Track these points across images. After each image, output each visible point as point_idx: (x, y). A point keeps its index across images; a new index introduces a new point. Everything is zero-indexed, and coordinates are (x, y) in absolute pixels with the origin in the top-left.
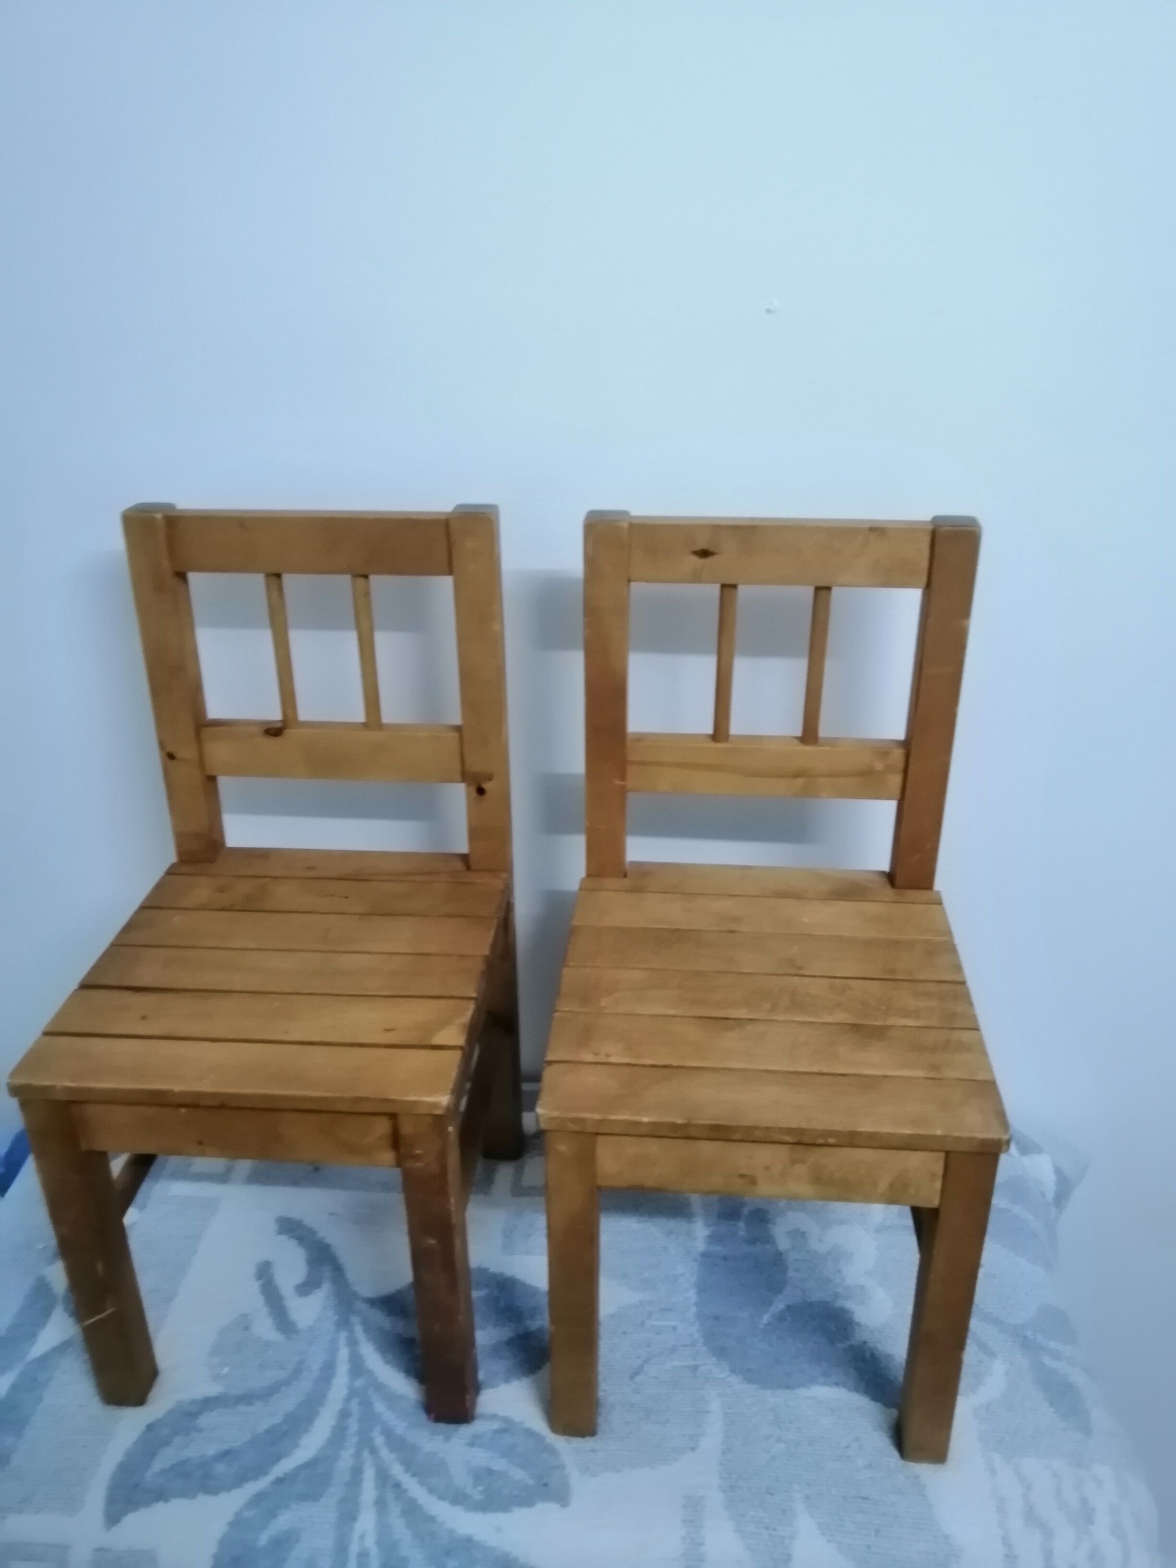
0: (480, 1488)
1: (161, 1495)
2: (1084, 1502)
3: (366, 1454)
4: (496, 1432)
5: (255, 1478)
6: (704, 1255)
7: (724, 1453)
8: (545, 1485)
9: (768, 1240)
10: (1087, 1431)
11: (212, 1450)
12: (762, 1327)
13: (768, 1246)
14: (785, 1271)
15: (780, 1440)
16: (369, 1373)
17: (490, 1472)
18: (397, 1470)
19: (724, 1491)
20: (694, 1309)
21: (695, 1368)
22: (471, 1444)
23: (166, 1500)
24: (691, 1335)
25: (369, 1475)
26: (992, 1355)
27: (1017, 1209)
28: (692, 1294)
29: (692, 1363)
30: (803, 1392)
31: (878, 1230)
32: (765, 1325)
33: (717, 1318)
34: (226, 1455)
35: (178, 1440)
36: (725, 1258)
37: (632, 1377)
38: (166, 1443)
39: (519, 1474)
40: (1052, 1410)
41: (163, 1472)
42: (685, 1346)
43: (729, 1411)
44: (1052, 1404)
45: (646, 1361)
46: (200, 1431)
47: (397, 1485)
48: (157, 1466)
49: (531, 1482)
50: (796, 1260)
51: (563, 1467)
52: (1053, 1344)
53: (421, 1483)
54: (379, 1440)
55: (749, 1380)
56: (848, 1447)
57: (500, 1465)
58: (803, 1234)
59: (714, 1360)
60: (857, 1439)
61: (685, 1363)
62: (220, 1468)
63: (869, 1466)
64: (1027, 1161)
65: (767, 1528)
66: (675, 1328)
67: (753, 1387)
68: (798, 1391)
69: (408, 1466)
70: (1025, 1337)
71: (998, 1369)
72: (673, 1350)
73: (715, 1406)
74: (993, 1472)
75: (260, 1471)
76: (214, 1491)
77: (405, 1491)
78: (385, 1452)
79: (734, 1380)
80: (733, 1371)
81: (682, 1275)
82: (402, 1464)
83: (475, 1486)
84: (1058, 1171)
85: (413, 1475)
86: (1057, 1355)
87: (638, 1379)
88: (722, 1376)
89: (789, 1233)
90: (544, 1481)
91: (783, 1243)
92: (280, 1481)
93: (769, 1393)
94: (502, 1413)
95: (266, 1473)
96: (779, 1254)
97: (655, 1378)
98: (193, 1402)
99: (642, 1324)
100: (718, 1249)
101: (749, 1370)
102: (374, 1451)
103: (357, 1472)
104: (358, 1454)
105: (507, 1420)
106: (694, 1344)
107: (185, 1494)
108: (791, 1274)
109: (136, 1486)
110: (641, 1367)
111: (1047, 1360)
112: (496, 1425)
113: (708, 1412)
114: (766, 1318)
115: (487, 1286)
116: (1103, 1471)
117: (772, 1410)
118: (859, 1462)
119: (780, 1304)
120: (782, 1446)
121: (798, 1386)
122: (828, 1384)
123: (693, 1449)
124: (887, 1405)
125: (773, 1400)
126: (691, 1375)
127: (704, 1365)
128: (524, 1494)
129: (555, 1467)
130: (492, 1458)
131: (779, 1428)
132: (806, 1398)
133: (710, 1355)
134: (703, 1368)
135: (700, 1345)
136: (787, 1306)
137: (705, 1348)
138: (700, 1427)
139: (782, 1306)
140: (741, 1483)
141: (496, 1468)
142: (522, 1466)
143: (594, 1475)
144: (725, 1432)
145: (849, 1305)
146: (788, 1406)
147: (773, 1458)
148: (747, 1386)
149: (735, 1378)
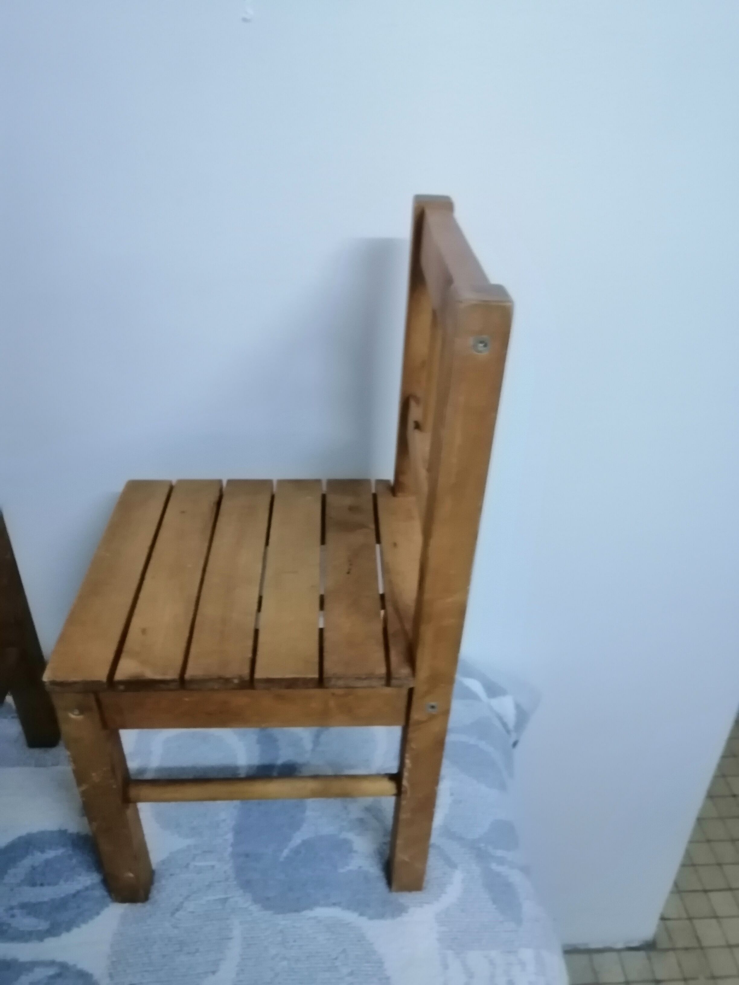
4: (51, 977)
7: (238, 974)
10: (519, 921)
12: (282, 860)
14: (304, 812)
15: (284, 958)
20: (230, 849)
21: (225, 900)
24: (225, 872)
26: (453, 866)
27: (483, 745)
28: (230, 837)
29: (223, 896)
30: (308, 913)
32: (284, 858)
33: (247, 855)
37: (173, 914)
40: (494, 906)
42: (219, 882)
43: (247, 936)
44: (494, 901)
45: (187, 898)
52: (499, 853)
55: (266, 908)
56: (336, 959)
59: (241, 892)
60: (344, 951)
61: (218, 897)
63: (351, 974)
64: (494, 702)
66: (213, 867)
67: (269, 913)
68: (304, 913)
70: (479, 849)
71: (458, 876)
72: (209, 886)
73: (237, 932)
74: (446, 967)
79: (254, 908)
80: (255, 901)
81: (224, 820)
84: (518, 706)
86: (501, 861)
87: (177, 915)
88: (246, 905)
93: (280, 917)
94: (60, 958)
97: (193, 912)
99: (187, 866)
101: (268, 899)
105: (63, 965)
106: (227, 879)
108: (308, 812)
110: (182, 903)
111: (494, 866)
112: (52, 971)
113: (231, 938)
114: (286, 852)
115: (64, 846)
116: (527, 954)
117: (281, 931)
118: (345, 970)
119: (297, 839)
120: (285, 963)
121: (304, 909)
122: (327, 905)
123: (214, 973)
124: (371, 918)
125: (283, 923)
126: (221, 907)
127: (233, 897)
131: (285, 947)
132: (309, 918)
133: (238, 888)
134: (231, 900)
135: (232, 880)
136: (303, 841)
137: (235, 882)
138: (222, 953)
139: (299, 841)
144: (242, 955)
145: (350, 836)
146: (295, 927)
147: (277, 975)
148: (264, 913)
149: (256, 906)
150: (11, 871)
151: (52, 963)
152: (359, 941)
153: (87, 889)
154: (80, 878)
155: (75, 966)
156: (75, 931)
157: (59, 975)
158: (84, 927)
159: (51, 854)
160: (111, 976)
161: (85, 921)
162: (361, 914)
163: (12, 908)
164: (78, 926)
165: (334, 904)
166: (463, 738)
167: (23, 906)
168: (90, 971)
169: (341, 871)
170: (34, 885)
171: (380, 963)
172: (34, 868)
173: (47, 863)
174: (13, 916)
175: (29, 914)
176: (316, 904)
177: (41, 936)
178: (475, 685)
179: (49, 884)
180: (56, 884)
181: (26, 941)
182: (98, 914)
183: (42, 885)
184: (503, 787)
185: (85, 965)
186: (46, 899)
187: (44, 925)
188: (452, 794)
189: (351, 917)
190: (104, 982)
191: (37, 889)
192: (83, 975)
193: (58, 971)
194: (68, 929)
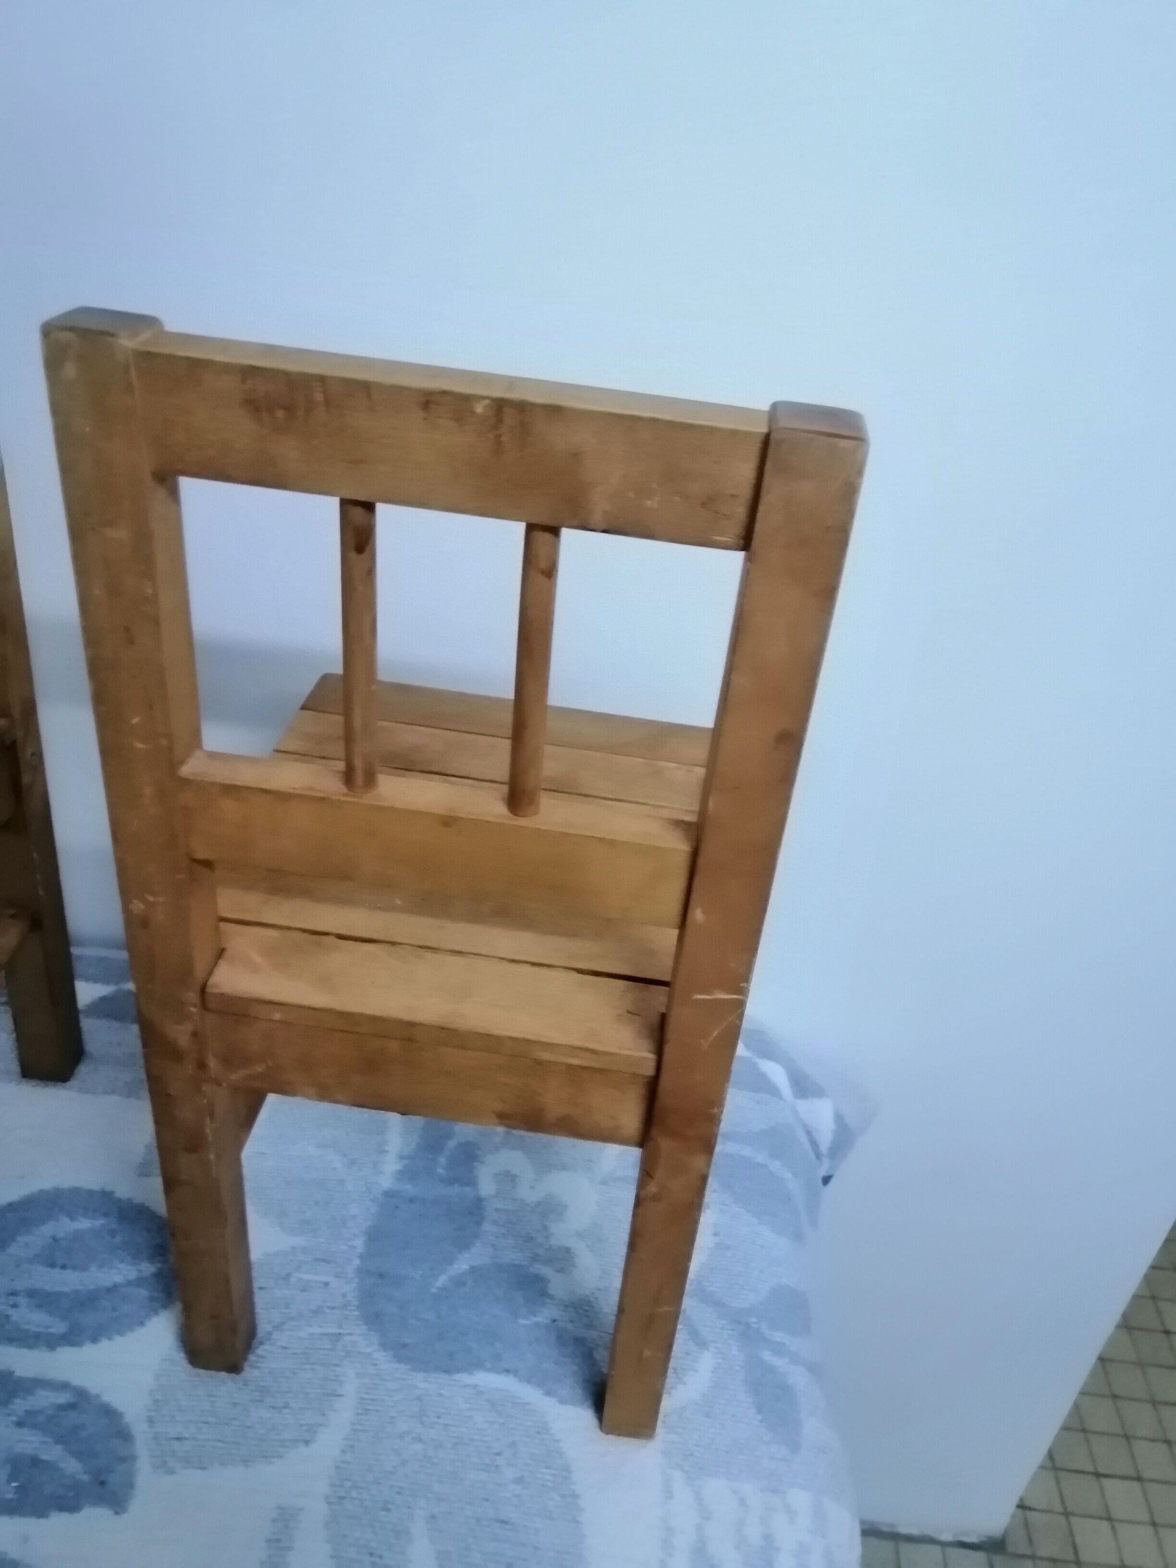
0: (14, 1484)
2: (768, 1538)
4: (61, 1408)
6: (389, 1194)
7: (343, 1451)
8: (103, 1483)
9: (472, 1182)
10: (794, 1446)
12: (434, 1290)
13: (468, 1189)
14: (479, 1224)
15: (419, 1440)
17: (35, 1462)
19: (329, 1503)
20: (357, 1262)
21: (338, 1337)
22: (20, 1424)
24: (344, 1295)
26: (702, 1344)
27: (775, 1166)
28: (359, 1243)
29: (335, 1330)
30: (464, 1378)
31: (603, 1182)
32: (438, 1288)
33: (381, 1276)
36: (412, 1200)
39: (72, 1466)
40: (759, 1417)
42: (332, 1308)
43: (366, 1396)
44: (760, 1411)
45: (281, 1325)
49: (86, 1477)
50: (497, 1210)
51: (130, 1459)
52: (778, 1336)
55: (399, 1359)
56: (499, 1454)
57: (52, 1453)
58: (515, 1176)
59: (363, 1328)
60: (513, 1444)
61: (326, 1330)
63: (519, 1481)
64: (803, 1106)
65: (371, 1554)
66: (326, 1284)
67: (403, 1367)
68: (457, 1377)
70: (748, 1325)
71: (707, 1361)
72: (317, 1312)
73: (350, 1388)
74: (669, 1494)
79: (382, 1357)
80: (384, 1346)
81: (354, 1217)
83: (9, 1482)
84: (839, 1119)
86: (779, 1349)
87: (260, 1350)
88: (369, 1350)
89: (497, 1175)
90: (101, 1479)
91: (487, 1188)
93: (420, 1376)
94: (75, 1382)
96: (479, 1201)
97: (285, 1348)
99: (287, 1278)
100: (409, 1188)
101: (404, 1346)
105: (79, 1392)
106: (345, 1306)
108: (486, 1226)
110: (272, 1331)
111: (767, 1356)
112: (63, 1398)
113: (340, 1396)
114: (442, 1281)
115: (106, 1215)
116: (800, 1499)
117: (419, 1399)
118: (509, 1474)
119: (463, 1264)
120: (418, 1447)
121: (459, 1370)
122: (494, 1370)
123: (307, 1442)
124: (562, 1402)
125: (424, 1385)
126: (329, 1347)
127: (350, 1334)
128: (71, 1494)
129: (123, 1459)
130: (44, 1442)
131: (422, 1423)
132: (465, 1386)
133: (360, 1322)
134: (347, 1338)
135: (352, 1308)
136: (472, 1267)
137: (356, 1313)
138: (324, 1415)
139: (465, 1267)
140: (354, 1494)
141: (44, 1457)
142: (79, 1456)
143: (171, 1472)
144: (353, 1424)
145: (546, 1271)
146: (441, 1395)
147: (404, 1463)
148: (396, 1365)
149: (384, 1354)
150: (22, 1239)
151: (64, 1386)
152: (538, 1433)
153: (128, 1284)
154: (121, 1266)
155: (98, 1396)
156: (104, 1344)
157: (72, 1406)
158: (118, 1340)
159: (84, 1224)
160: (151, 1421)
161: (121, 1333)
162: (548, 1393)
163: (14, 1294)
164: (110, 1338)
165: (507, 1371)
166: (747, 1151)
167: (32, 1294)
168: (120, 1408)
169: (523, 1321)
170: (52, 1265)
171: (566, 1473)
172: (55, 1239)
173: (77, 1236)
174: (15, 1306)
175: (39, 1306)
176: (478, 1365)
177: (52, 1342)
178: (776, 1073)
179: (74, 1268)
180: (84, 1268)
181: (30, 1347)
182: (142, 1324)
183: (64, 1267)
184: (798, 1237)
185: (113, 1398)
186: (66, 1289)
187: (59, 1327)
188: (716, 1234)
189: (530, 1394)
190: (140, 1429)
191: (56, 1271)
192: (109, 1413)
193: (72, 1400)
194: (95, 1340)
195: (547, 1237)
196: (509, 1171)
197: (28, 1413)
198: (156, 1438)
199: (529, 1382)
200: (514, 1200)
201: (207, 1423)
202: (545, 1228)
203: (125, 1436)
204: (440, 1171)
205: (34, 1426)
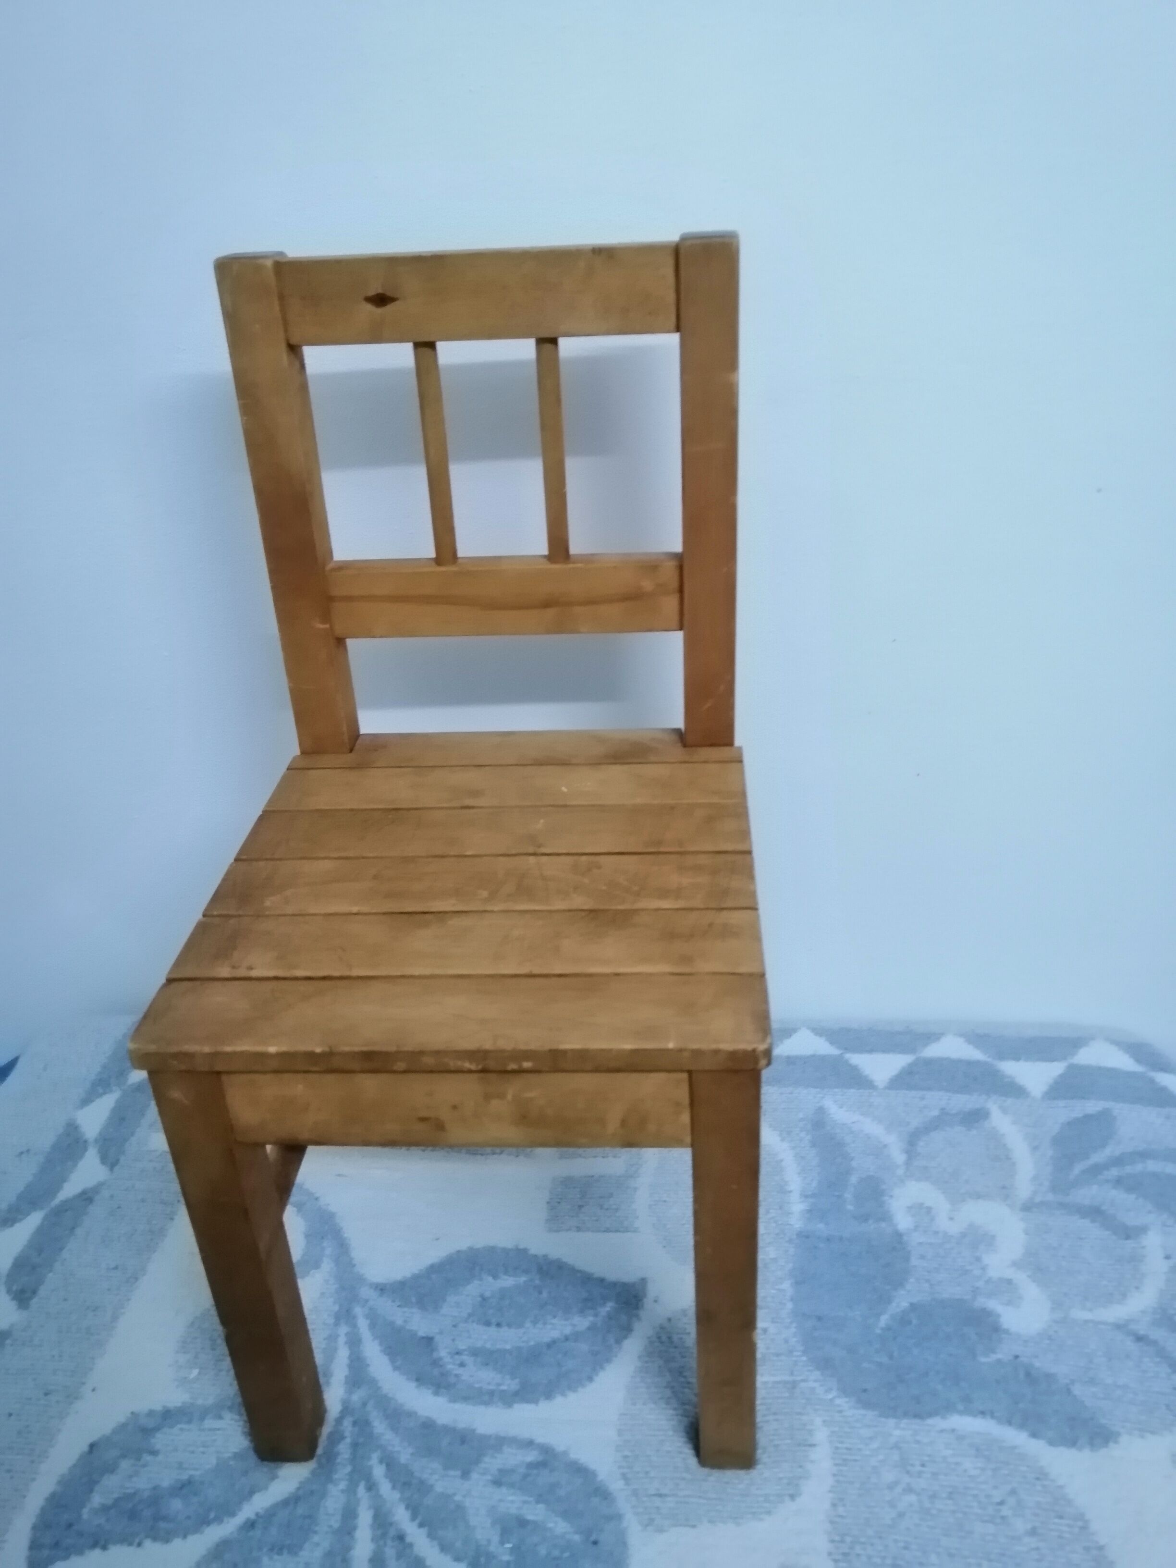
0: (509, 1545)
1: (100, 1542)
3: (361, 1490)
4: (531, 1466)
5: (219, 1520)
6: (803, 1235)
7: (834, 1505)
8: (595, 1543)
9: (885, 1217)
11: (166, 1480)
12: (878, 1331)
13: (883, 1225)
14: (907, 1259)
15: (909, 1490)
16: (373, 1383)
17: (522, 1523)
18: (401, 1516)
19: (834, 1560)
20: (790, 1306)
21: (794, 1385)
22: (497, 1483)
23: (104, 1548)
24: (786, 1341)
25: (365, 1518)
29: (790, 1378)
30: (938, 1422)
31: (1027, 1207)
32: (882, 1329)
33: (819, 1318)
34: (185, 1488)
35: (125, 1465)
36: (828, 1240)
38: (111, 1468)
39: (560, 1527)
41: (105, 1509)
42: (778, 1355)
43: (839, 1445)
46: (154, 1453)
47: (401, 1538)
48: (97, 1499)
49: (577, 1538)
50: (920, 1244)
51: (618, 1517)
53: (431, 1536)
54: (379, 1471)
55: (865, 1405)
56: (1001, 1503)
57: (536, 1512)
58: (929, 1210)
59: (817, 1374)
60: (1013, 1492)
61: (778, 1379)
62: (176, 1505)
63: (1033, 1532)
67: (870, 1414)
68: (930, 1421)
69: (414, 1510)
73: (821, 1435)
75: (227, 1510)
76: (166, 1539)
77: (411, 1545)
78: (385, 1488)
79: (844, 1403)
80: (844, 1391)
81: (775, 1260)
82: (407, 1508)
83: (502, 1543)
85: (421, 1525)
88: (830, 1396)
89: (910, 1208)
90: (593, 1538)
91: (903, 1222)
92: (250, 1525)
93: (892, 1422)
94: (540, 1440)
95: (233, 1514)
96: (899, 1235)
98: (151, 1413)
100: (820, 1227)
101: (864, 1391)
102: (371, 1487)
103: (349, 1515)
104: (351, 1490)
105: (546, 1450)
106: (791, 1352)
107: (127, 1539)
108: (914, 1261)
109: (70, 1526)
112: (532, 1456)
113: (813, 1445)
114: (884, 1320)
115: (526, 1271)
117: (896, 1446)
118: (1020, 1526)
119: (901, 1301)
120: (913, 1498)
121: (931, 1415)
122: (968, 1411)
123: (792, 1497)
124: (1052, 1443)
125: (897, 1432)
126: (787, 1395)
127: (803, 1381)
128: (566, 1555)
129: (610, 1518)
130: (525, 1502)
131: (908, 1472)
132: (942, 1431)
133: (810, 1368)
134: (803, 1385)
135: (799, 1353)
136: (912, 1304)
137: (804, 1358)
138: (801, 1467)
139: (905, 1304)
140: (858, 1549)
141: (530, 1517)
142: (565, 1515)
143: (660, 1530)
144: (834, 1475)
145: (993, 1304)
146: (918, 1442)
147: (901, 1515)
148: (862, 1412)
149: (847, 1400)
150: (451, 1299)
151: (530, 1444)
152: (1038, 1479)
153: (567, 1339)
154: (555, 1321)
155: (565, 1453)
156: (559, 1400)
157: (542, 1464)
158: (572, 1397)
159: (507, 1281)
160: (624, 1477)
161: (573, 1389)
162: (1034, 1435)
163: (459, 1353)
164: (563, 1395)
165: (983, 1413)
167: (475, 1352)
168: (592, 1466)
169: (983, 1360)
170: (488, 1324)
171: (1082, 1523)
172: (484, 1299)
173: (503, 1294)
174: (462, 1365)
175: (486, 1365)
176: (948, 1408)
177: (509, 1399)
179: (509, 1326)
180: (520, 1326)
181: (487, 1404)
182: (590, 1379)
183: (499, 1325)
185: (584, 1455)
186: (508, 1347)
187: (510, 1385)
188: (1167, 1257)
189: (1015, 1436)
190: (616, 1486)
191: (493, 1330)
192: (580, 1470)
193: (541, 1458)
194: (549, 1396)
195: (984, 1269)
196: (922, 1204)
197: (500, 1471)
198: (635, 1493)
199: (1010, 1423)
200: (936, 1233)
201: (684, 1479)
202: (978, 1259)
203: (603, 1493)
204: (850, 1207)
205: (512, 1485)
